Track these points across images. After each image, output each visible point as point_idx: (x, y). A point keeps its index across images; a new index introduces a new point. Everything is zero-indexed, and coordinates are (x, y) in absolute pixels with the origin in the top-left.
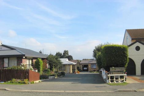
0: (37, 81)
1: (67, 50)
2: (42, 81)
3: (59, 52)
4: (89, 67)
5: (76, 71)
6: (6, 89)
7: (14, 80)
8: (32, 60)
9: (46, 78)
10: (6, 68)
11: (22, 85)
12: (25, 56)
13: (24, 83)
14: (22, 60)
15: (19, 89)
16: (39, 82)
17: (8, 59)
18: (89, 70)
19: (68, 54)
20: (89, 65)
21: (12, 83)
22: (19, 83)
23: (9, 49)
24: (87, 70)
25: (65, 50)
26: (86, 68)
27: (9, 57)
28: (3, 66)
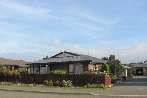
0: (110, 86)
1: (113, 55)
2: (114, 86)
3: (105, 57)
4: (144, 70)
5: (131, 75)
6: (91, 93)
7: (89, 84)
8: (95, 65)
9: (115, 83)
10: (72, 74)
11: (101, 89)
12: (93, 61)
13: (102, 88)
14: (88, 66)
15: (103, 94)
16: (112, 86)
17: (73, 65)
18: (144, 74)
19: (114, 58)
20: (144, 69)
21: (89, 87)
22: (97, 87)
23: (73, 56)
24: (142, 74)
25: (111, 55)
26: (140, 72)
27: (74, 63)
28: (69, 71)
